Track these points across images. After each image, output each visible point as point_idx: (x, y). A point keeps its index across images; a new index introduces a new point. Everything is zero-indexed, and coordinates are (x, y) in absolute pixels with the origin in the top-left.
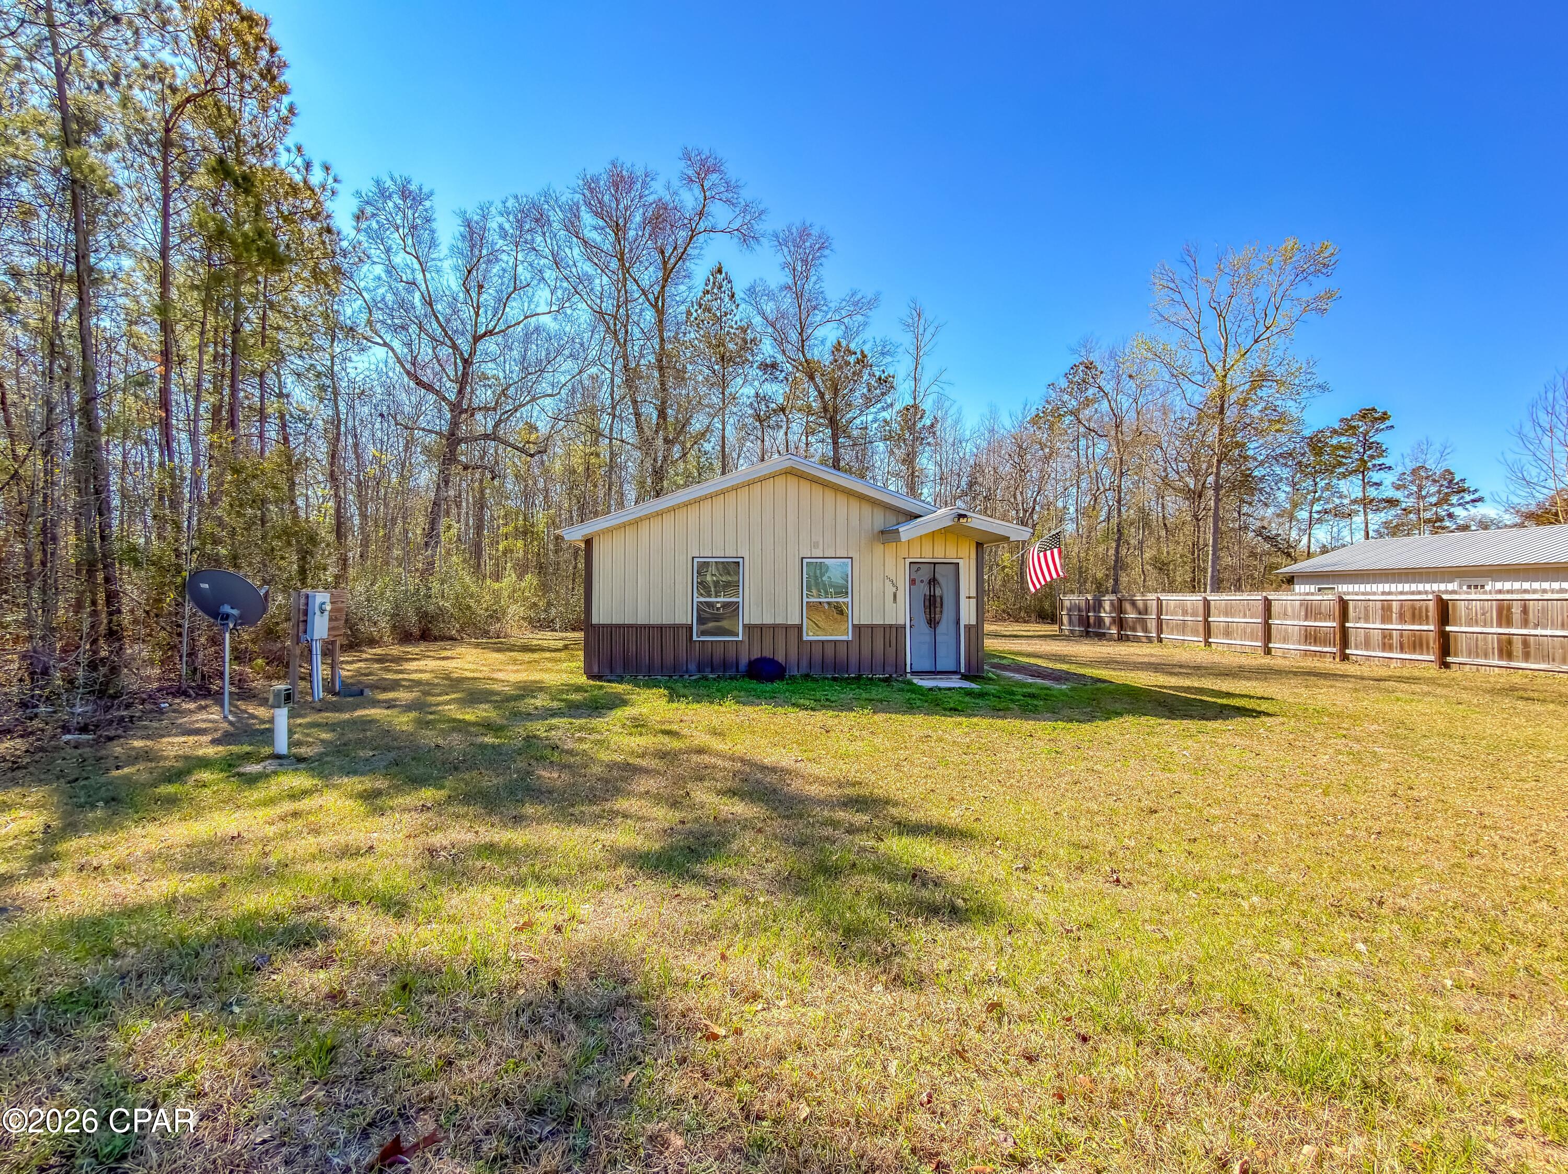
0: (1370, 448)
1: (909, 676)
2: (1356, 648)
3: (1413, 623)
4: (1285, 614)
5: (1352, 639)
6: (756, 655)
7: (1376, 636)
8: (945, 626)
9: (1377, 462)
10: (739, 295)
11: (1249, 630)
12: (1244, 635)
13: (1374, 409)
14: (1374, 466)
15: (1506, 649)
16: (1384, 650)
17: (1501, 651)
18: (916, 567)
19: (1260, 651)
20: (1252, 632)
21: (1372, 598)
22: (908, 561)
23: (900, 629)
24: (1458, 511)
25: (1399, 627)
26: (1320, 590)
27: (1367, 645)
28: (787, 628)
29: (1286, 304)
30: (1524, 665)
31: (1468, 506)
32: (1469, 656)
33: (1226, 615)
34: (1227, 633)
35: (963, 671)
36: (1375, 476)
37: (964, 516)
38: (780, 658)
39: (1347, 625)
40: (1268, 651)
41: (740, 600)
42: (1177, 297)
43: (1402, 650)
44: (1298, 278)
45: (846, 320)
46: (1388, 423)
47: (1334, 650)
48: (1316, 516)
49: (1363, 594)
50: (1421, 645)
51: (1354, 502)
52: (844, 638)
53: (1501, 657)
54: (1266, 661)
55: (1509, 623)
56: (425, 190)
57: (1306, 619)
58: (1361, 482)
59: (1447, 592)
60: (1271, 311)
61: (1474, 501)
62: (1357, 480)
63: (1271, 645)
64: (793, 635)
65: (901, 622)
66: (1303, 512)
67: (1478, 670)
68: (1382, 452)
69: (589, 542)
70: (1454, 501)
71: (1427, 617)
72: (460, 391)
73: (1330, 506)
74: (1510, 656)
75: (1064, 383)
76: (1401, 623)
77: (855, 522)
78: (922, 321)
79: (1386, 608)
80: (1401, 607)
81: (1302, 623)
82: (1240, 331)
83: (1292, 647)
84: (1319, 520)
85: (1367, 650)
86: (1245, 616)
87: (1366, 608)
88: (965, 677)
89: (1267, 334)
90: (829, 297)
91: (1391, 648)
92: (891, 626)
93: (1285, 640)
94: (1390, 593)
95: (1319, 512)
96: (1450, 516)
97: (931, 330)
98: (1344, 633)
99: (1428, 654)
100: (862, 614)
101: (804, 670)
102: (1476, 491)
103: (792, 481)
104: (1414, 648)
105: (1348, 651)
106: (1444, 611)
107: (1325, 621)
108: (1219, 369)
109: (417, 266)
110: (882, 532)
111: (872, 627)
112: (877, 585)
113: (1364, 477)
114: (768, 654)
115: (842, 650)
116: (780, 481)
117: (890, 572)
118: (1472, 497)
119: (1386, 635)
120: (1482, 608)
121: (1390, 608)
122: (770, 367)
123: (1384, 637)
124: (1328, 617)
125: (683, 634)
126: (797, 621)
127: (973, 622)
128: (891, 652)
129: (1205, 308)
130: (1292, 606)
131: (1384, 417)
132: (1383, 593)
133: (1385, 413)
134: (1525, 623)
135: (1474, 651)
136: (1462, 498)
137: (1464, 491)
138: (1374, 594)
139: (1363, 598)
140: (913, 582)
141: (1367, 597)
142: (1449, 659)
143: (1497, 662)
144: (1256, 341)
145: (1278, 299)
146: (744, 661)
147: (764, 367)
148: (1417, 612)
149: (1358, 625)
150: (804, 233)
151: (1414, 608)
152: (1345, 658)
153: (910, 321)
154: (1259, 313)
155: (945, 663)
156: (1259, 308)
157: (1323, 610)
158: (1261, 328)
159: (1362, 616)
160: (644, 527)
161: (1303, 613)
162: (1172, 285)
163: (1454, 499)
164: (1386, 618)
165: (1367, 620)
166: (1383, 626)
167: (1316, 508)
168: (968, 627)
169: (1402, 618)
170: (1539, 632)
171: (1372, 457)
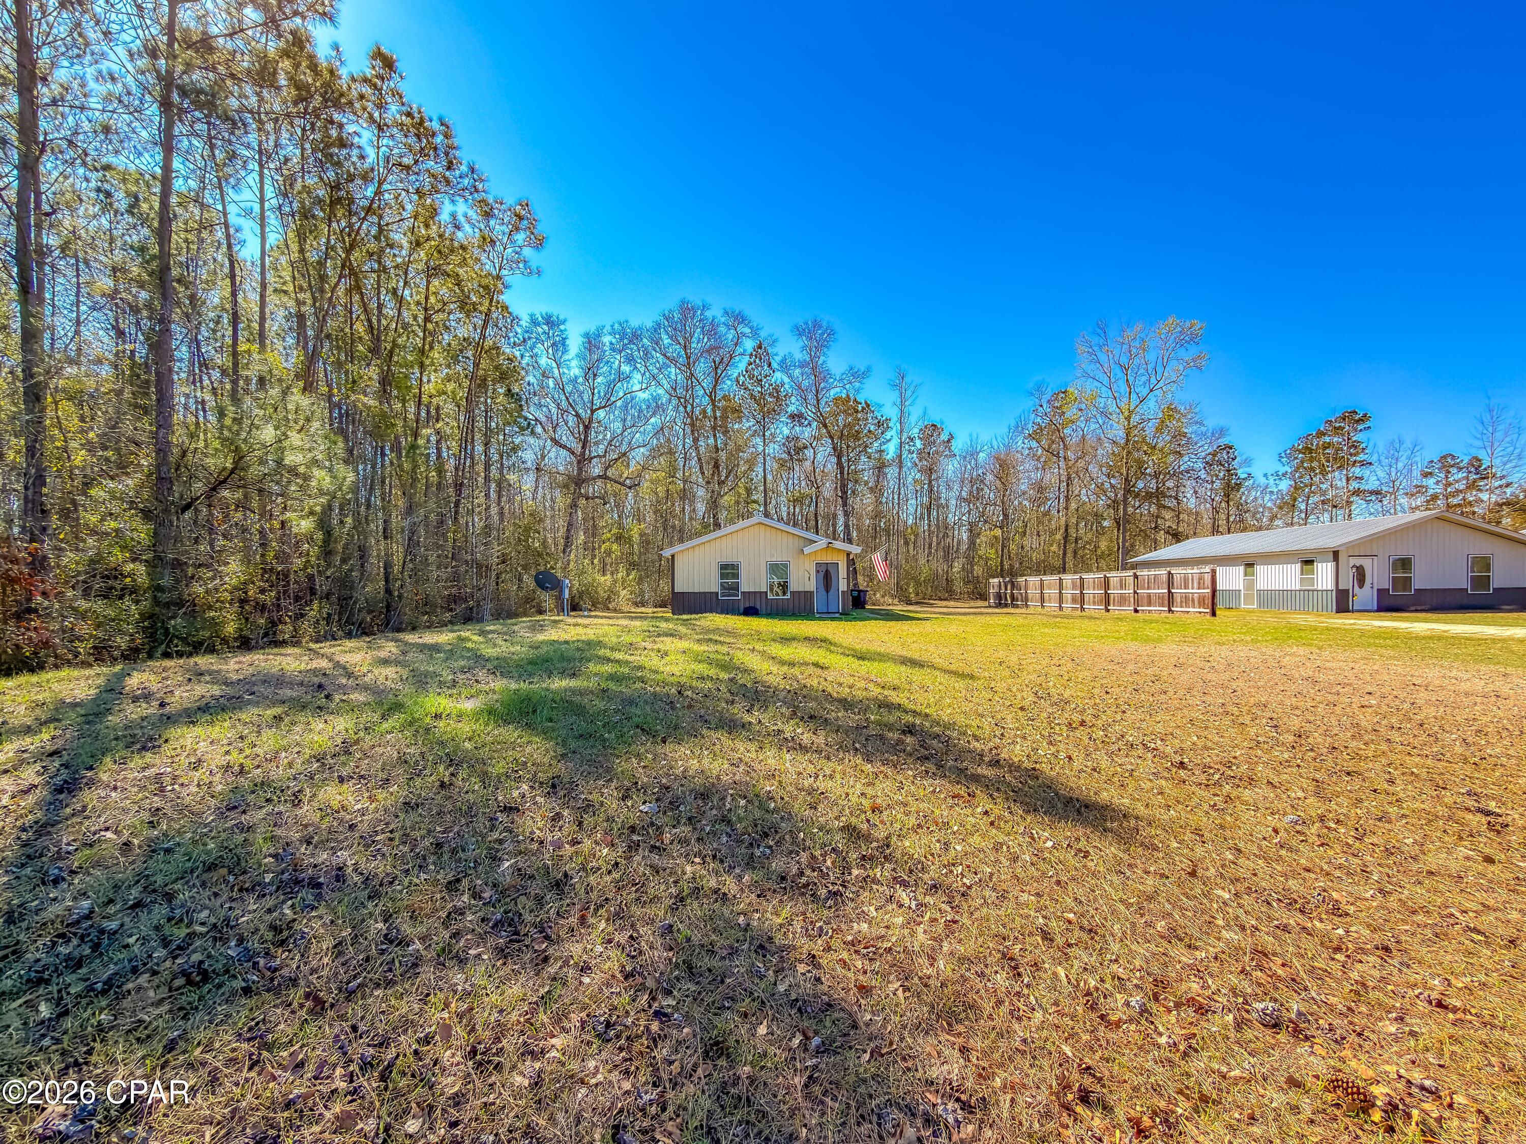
0: (1352, 447)
1: (815, 614)
6: (747, 605)
8: (833, 592)
10: (775, 365)
18: (819, 565)
22: (815, 562)
23: (811, 593)
28: (760, 593)
35: (841, 611)
38: (758, 603)
41: (739, 581)
52: (787, 597)
56: (561, 318)
60: (1160, 369)
64: (762, 596)
65: (812, 590)
69: (673, 556)
72: (584, 447)
77: (791, 545)
88: (841, 614)
89: (1161, 384)
90: (833, 372)
92: (807, 591)
97: (912, 389)
100: (794, 586)
101: (769, 612)
103: (762, 527)
109: (554, 365)
110: (803, 550)
111: (799, 592)
112: (801, 573)
114: (753, 602)
115: (785, 602)
117: (807, 567)
122: (797, 417)
125: (714, 595)
126: (765, 590)
127: (845, 589)
128: (808, 603)
131: (1364, 418)
140: (818, 572)
144: (1151, 391)
146: (742, 608)
147: (792, 417)
150: (817, 325)
155: (833, 608)
160: (697, 549)
168: (843, 592)
171: (1353, 455)
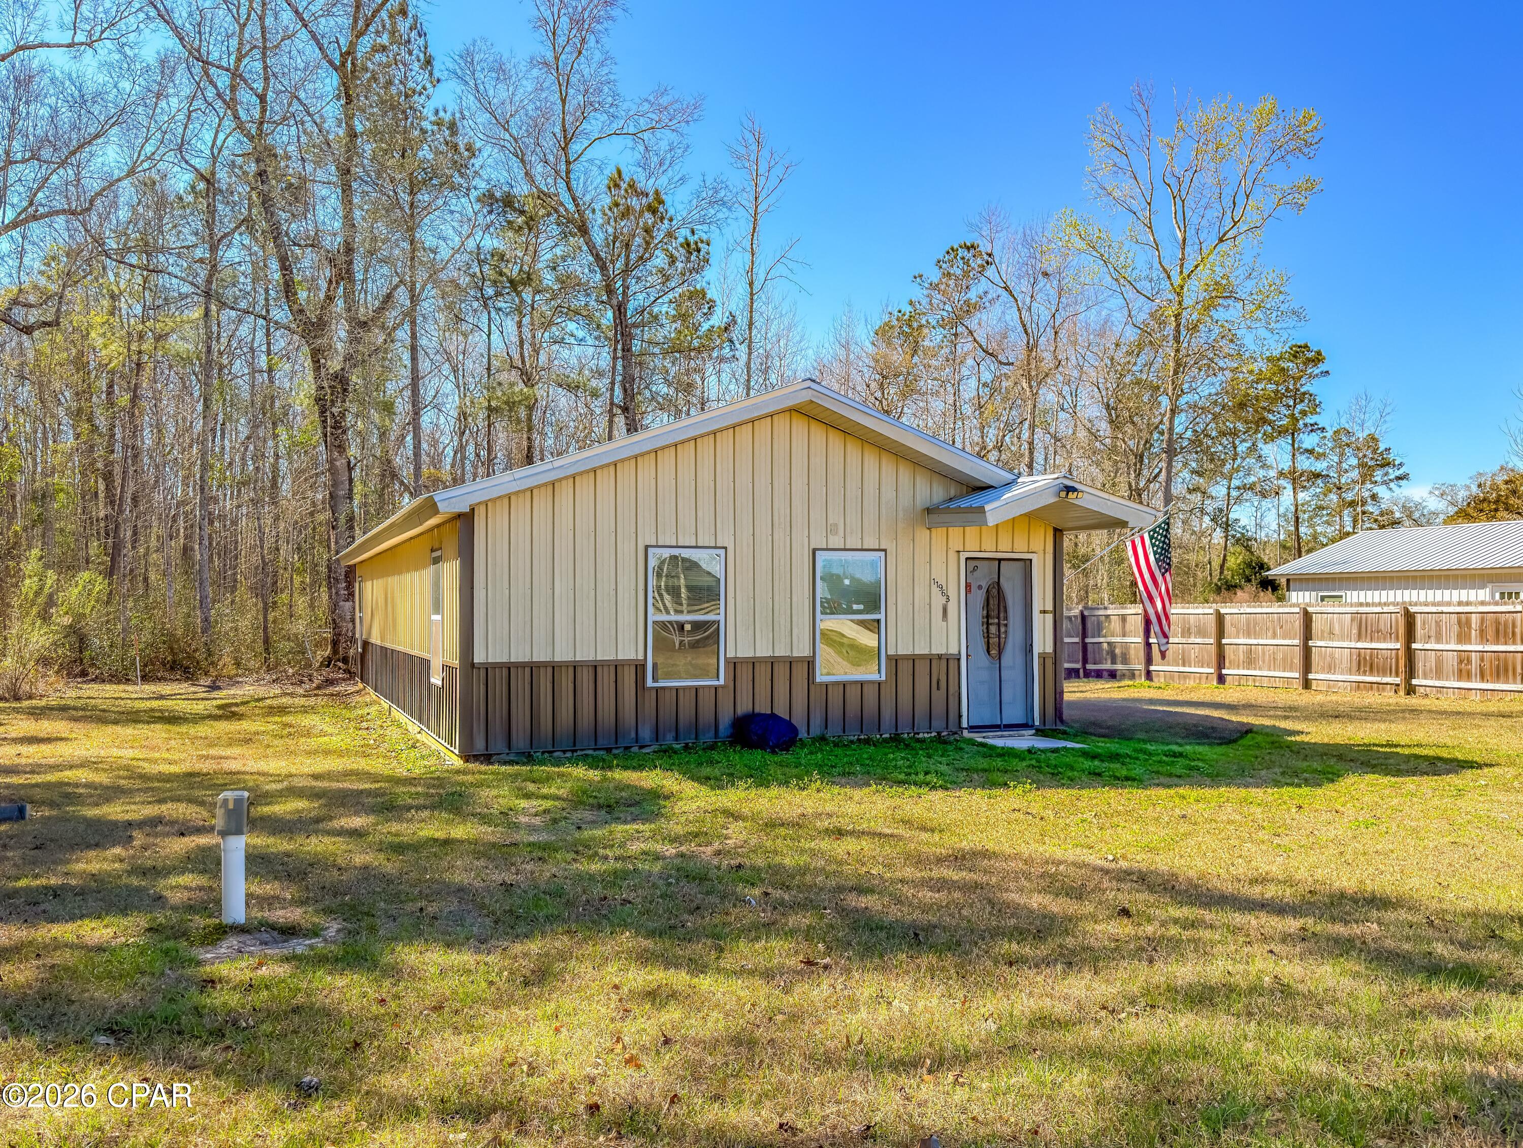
0: (1302, 401)
1: (966, 733)
2: (1425, 677)
3: (1497, 642)
4: (1331, 633)
5: (1420, 666)
6: (744, 707)
7: (1451, 661)
8: (1012, 656)
9: (1309, 420)
11: (1280, 656)
12: (1273, 663)
13: (1306, 346)
14: (1306, 425)
16: (1460, 679)
18: (972, 564)
19: (1297, 685)
20: (1284, 659)
21: (1445, 609)
22: (963, 556)
23: (950, 661)
24: (1381, 491)
25: (1480, 648)
26: (1323, 598)
27: (1439, 673)
28: (791, 662)
29: (1258, 192)
31: (1392, 485)
33: (1248, 635)
34: (1250, 662)
35: (1037, 723)
36: (1309, 441)
37: (1074, 489)
38: (781, 711)
39: (1414, 646)
40: (1307, 685)
41: (721, 618)
42: (1122, 162)
43: (1483, 679)
44: (1275, 157)
45: (646, 136)
46: (1322, 367)
47: (1397, 680)
48: (1234, 493)
49: (1434, 604)
50: (1506, 670)
51: (1281, 474)
52: (875, 677)
54: (1304, 698)
57: (1359, 639)
58: (1290, 447)
60: (1241, 200)
61: (1399, 478)
62: (1284, 443)
63: (1311, 676)
64: (800, 673)
65: (953, 650)
66: (1218, 487)
68: (1315, 408)
69: (467, 517)
70: (1378, 479)
71: (1514, 633)
73: (1252, 479)
75: (934, 276)
76: (1481, 643)
77: (888, 493)
78: (765, 153)
79: (1463, 621)
80: (1482, 621)
81: (1353, 645)
82: (1204, 223)
83: (1340, 678)
84: (1238, 500)
85: (1438, 678)
86: (1274, 636)
87: (1438, 623)
88: (1041, 732)
89: (1234, 233)
91: (1469, 677)
92: (940, 657)
93: (1330, 669)
94: (1468, 604)
95: (1238, 488)
96: (1374, 497)
98: (1410, 655)
99: (1515, 682)
100: (900, 639)
101: (816, 731)
102: (1401, 464)
103: (800, 425)
104: (1498, 676)
105: (1414, 682)
107: (1385, 641)
108: (1174, 274)
110: (929, 511)
111: (913, 659)
112: (921, 592)
113: (1293, 441)
114: (763, 708)
115: (871, 695)
116: (781, 423)
117: (939, 574)
118: (1398, 473)
119: (1464, 658)
121: (1468, 623)
123: (1461, 662)
124: (1390, 635)
125: (628, 678)
126: (806, 652)
127: (1049, 649)
128: (939, 696)
129: (1158, 183)
130: (1340, 621)
132: (1460, 603)
133: (1319, 353)
136: (1386, 474)
137: (1388, 464)
138: (1449, 604)
139: (1434, 609)
140: (969, 588)
141: (1440, 609)
144: (1221, 240)
145: (1249, 183)
146: (726, 719)
148: (1501, 628)
149: (1427, 646)
151: (1497, 623)
152: (1410, 690)
153: (743, 151)
154: (1227, 202)
155: (1013, 714)
156: (1228, 192)
157: (1382, 627)
158: (1228, 223)
159: (1433, 633)
161: (1355, 631)
162: (1117, 143)
163: (1378, 475)
164: (1463, 637)
165: (1439, 640)
166: (1460, 647)
167: (1235, 483)
168: (1043, 657)
169: (1483, 637)
171: (1304, 413)
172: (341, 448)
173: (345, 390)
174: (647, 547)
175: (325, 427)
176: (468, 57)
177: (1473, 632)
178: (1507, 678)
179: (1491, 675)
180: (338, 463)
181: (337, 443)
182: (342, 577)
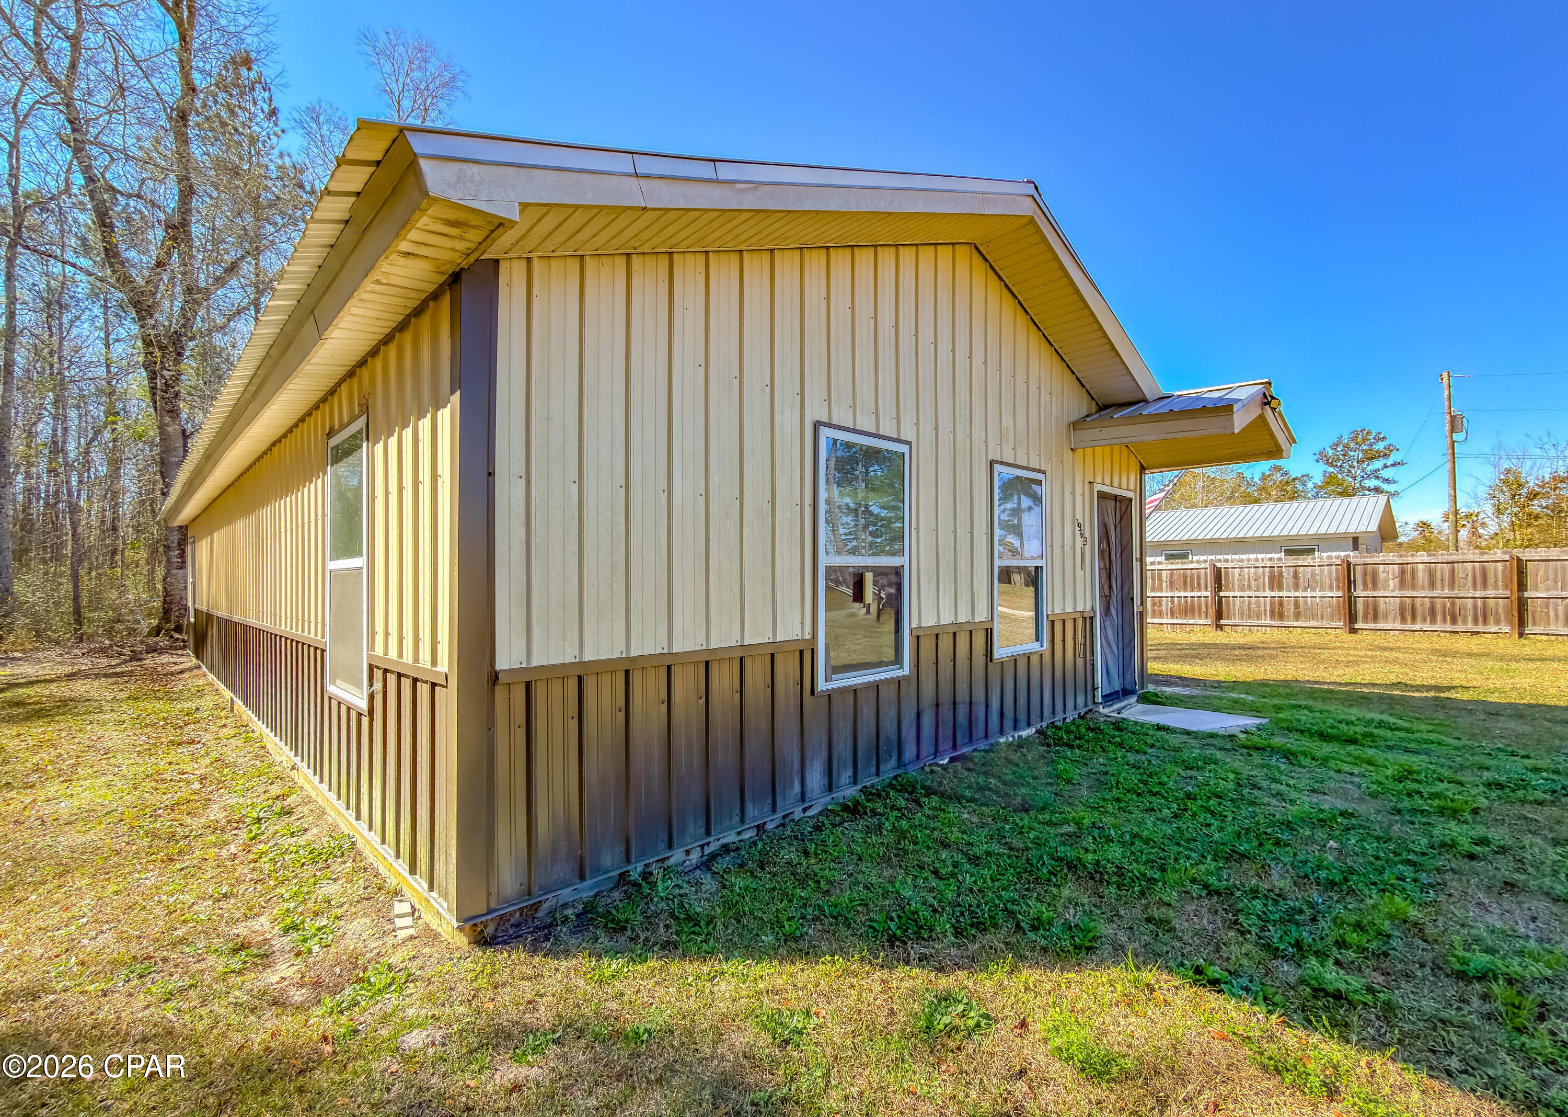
1: (1101, 710)
3: (1184, 590)
15: (1278, 611)
17: (1272, 612)
22: (1096, 489)
27: (1251, 614)
30: (1296, 624)
32: (1242, 618)
35: (1137, 687)
41: (905, 562)
53: (1272, 617)
55: (1280, 588)
59: (1220, 561)
64: (979, 649)
65: (1090, 606)
67: (1250, 630)
71: (1200, 584)
74: (1281, 616)
76: (1172, 590)
77: (1047, 396)
80: (1172, 575)
88: (1143, 698)
92: (1081, 615)
106: (1219, 579)
110: (1075, 426)
111: (1064, 620)
115: (1036, 673)
117: (1079, 508)
120: (1256, 574)
126: (981, 616)
128: (1081, 666)
134: (1296, 587)
135: (1249, 613)
142: (1222, 622)
143: (1268, 622)
148: (1188, 580)
169: (1172, 586)
170: (1309, 594)
172: (174, 413)
173: (180, 354)
174: (817, 425)
175: (154, 394)
176: (314, 114)
177: (1164, 584)
178: (1194, 615)
179: (1180, 613)
180: (170, 429)
181: (168, 408)
182: (175, 545)
